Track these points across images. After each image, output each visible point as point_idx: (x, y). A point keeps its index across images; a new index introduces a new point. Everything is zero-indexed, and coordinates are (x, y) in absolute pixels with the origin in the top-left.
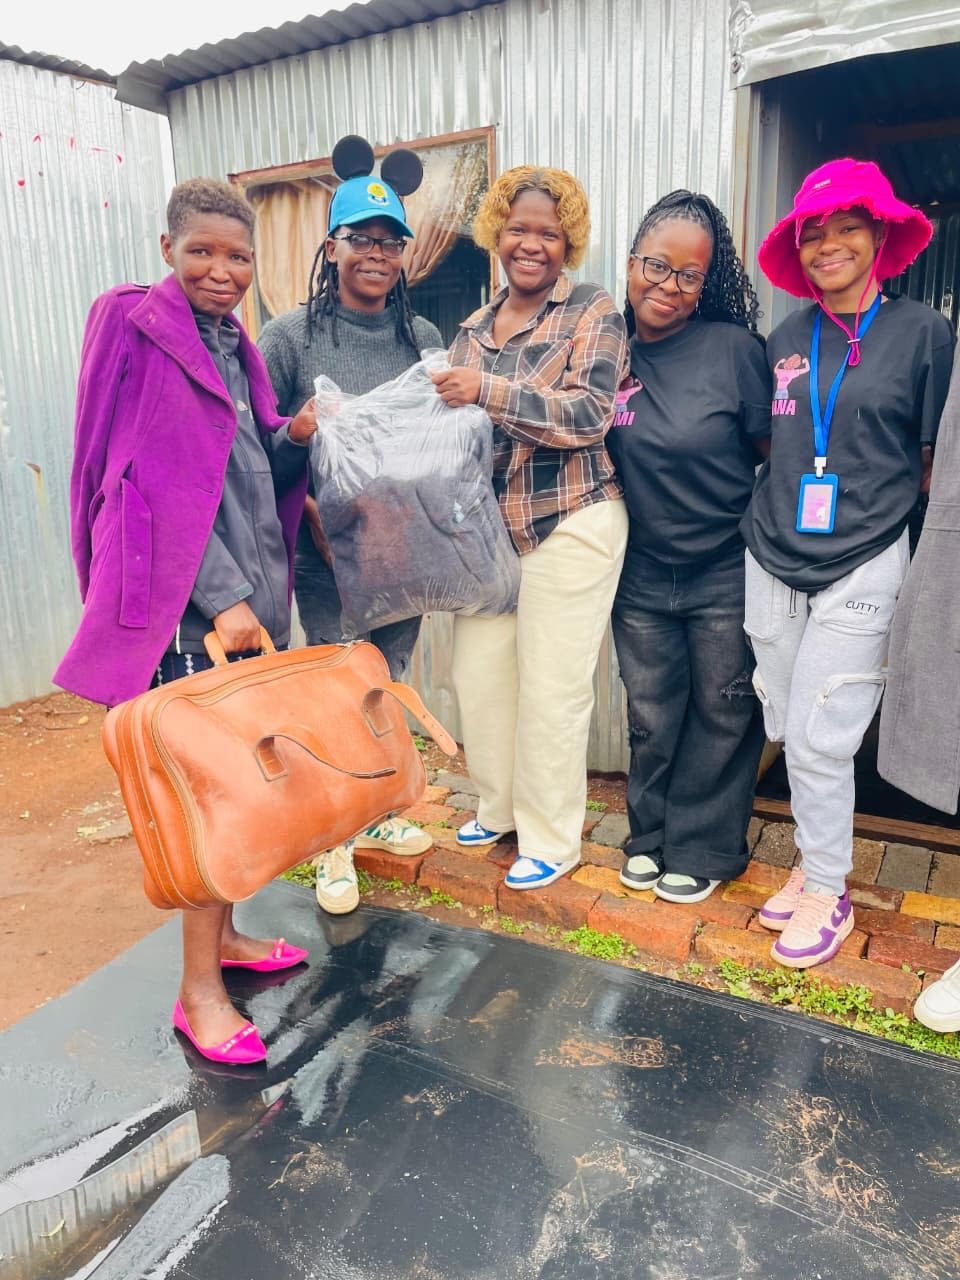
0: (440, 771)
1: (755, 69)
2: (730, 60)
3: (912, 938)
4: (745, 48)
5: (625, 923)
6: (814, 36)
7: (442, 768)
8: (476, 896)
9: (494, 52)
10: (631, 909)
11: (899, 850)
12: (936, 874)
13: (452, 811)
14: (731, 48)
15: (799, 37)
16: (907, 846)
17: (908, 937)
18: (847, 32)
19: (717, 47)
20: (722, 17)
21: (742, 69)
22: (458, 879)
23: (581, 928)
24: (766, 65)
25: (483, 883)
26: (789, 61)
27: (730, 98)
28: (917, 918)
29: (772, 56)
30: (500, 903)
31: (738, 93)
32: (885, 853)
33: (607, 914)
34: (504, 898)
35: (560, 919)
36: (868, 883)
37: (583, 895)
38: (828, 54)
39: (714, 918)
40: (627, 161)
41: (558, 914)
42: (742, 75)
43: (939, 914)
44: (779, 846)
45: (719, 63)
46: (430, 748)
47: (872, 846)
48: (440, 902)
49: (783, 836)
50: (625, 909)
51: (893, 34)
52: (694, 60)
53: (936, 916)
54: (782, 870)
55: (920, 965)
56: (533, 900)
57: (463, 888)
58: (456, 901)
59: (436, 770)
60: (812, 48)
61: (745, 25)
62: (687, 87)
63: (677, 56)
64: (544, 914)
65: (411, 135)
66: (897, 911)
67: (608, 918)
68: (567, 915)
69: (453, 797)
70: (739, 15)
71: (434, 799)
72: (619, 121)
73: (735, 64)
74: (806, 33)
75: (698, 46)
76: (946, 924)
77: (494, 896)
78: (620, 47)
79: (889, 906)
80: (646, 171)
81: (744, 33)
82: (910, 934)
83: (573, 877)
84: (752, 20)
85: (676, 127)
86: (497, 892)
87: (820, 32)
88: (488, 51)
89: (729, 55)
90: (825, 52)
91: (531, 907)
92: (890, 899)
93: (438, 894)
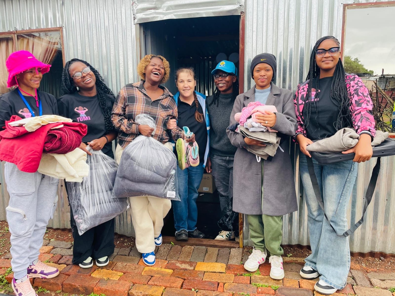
0: (52, 240)
1: (140, 19)
2: (133, 16)
3: (196, 279)
4: (137, 13)
5: (106, 290)
6: (155, 12)
7: (53, 239)
8: (55, 287)
9: (61, 5)
10: (109, 284)
11: (197, 248)
12: (207, 254)
13: (52, 255)
14: (133, 13)
15: (151, 12)
16: (200, 246)
17: (195, 278)
18: (164, 12)
19: (128, 12)
20: (129, 3)
21: (136, 19)
22: (48, 282)
23: (91, 294)
24: (142, 19)
25: (57, 282)
26: (149, 18)
27: (134, 27)
28: (199, 271)
29: (144, 16)
30: (63, 289)
31: (136, 26)
32: (194, 250)
33: (100, 287)
34: (65, 287)
35: (84, 291)
36: (187, 261)
37: (93, 282)
38: (159, 17)
39: (137, 282)
40: (105, 42)
41: (83, 290)
42: (136, 20)
43: (206, 268)
44: (163, 252)
45: (130, 16)
46: (49, 231)
47: (190, 248)
48: (41, 291)
49: (165, 248)
50: (107, 284)
51: (176, 14)
52: (123, 15)
53: (205, 269)
54: (163, 260)
55: (197, 288)
56: (75, 286)
57: (50, 285)
58: (48, 290)
59: (50, 240)
60: (155, 15)
61: (136, 6)
62: (121, 22)
63: (117, 13)
64: (79, 291)
65: (27, 28)
66: (194, 270)
67: (100, 289)
68: (87, 290)
69: (54, 250)
70: (134, 3)
71: (46, 251)
72: (101, 30)
73: (134, 17)
74: (153, 11)
75: (123, 11)
76: (207, 272)
77: (61, 287)
78: (100, 8)
79: (192, 268)
80: (111, 45)
81: (136, 9)
82: (196, 277)
83: (92, 275)
84: (138, 5)
85: (119, 34)
86: (62, 285)
87: (157, 11)
88: (59, 5)
89: (132, 14)
90: (158, 17)
91: (75, 289)
92: (193, 266)
93: (41, 289)
